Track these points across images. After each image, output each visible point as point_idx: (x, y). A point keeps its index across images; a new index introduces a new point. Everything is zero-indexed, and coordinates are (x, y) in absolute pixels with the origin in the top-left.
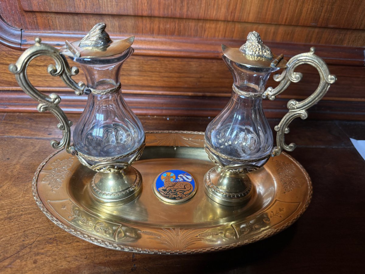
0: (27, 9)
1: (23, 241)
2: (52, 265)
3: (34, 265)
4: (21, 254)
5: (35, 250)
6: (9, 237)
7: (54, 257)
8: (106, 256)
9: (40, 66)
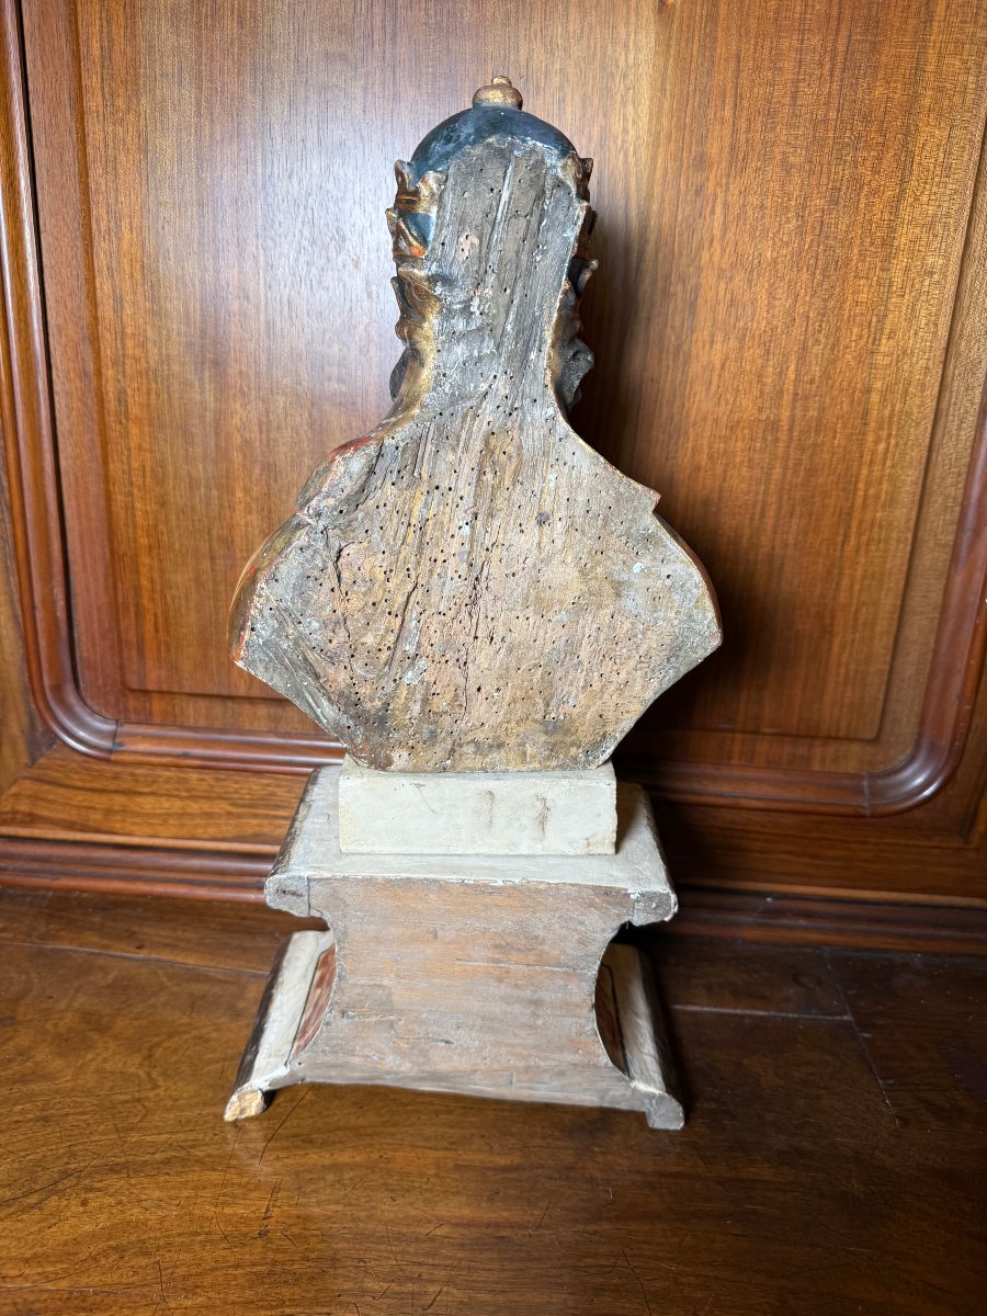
0: (136, 686)
1: (67, 1163)
2: (114, 1211)
3: (81, 1209)
4: (60, 1187)
5: (87, 1182)
6: (41, 1155)
7: (119, 1198)
8: (216, 1206)
9: (141, 794)
